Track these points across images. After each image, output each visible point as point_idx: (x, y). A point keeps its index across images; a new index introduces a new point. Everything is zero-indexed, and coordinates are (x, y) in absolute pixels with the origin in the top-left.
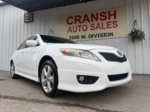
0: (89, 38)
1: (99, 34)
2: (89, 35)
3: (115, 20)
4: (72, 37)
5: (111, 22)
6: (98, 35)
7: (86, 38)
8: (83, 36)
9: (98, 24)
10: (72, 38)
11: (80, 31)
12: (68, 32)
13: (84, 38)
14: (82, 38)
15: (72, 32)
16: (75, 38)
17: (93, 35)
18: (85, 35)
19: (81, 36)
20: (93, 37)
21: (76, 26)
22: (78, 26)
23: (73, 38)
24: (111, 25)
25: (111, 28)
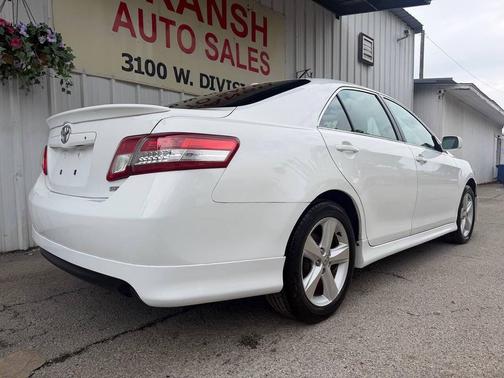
0: (202, 86)
1: (229, 82)
2: (202, 75)
3: (265, 49)
4: (138, 59)
5: (256, 51)
6: (226, 84)
7: (191, 84)
8: (182, 70)
9: (227, 43)
10: (136, 68)
11: (168, 46)
12: (115, 29)
13: (186, 82)
14: (178, 80)
15: (134, 35)
16: (150, 72)
17: (213, 78)
18: (188, 72)
19: (175, 68)
20: (212, 88)
21: (154, 16)
22: (162, 19)
23: (143, 70)
24: (256, 60)
25: (257, 71)
